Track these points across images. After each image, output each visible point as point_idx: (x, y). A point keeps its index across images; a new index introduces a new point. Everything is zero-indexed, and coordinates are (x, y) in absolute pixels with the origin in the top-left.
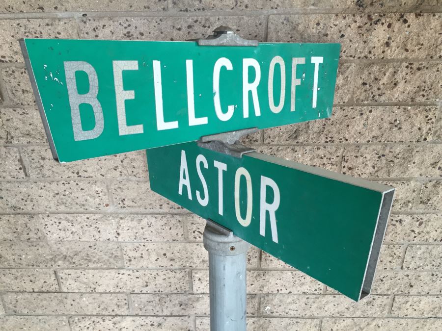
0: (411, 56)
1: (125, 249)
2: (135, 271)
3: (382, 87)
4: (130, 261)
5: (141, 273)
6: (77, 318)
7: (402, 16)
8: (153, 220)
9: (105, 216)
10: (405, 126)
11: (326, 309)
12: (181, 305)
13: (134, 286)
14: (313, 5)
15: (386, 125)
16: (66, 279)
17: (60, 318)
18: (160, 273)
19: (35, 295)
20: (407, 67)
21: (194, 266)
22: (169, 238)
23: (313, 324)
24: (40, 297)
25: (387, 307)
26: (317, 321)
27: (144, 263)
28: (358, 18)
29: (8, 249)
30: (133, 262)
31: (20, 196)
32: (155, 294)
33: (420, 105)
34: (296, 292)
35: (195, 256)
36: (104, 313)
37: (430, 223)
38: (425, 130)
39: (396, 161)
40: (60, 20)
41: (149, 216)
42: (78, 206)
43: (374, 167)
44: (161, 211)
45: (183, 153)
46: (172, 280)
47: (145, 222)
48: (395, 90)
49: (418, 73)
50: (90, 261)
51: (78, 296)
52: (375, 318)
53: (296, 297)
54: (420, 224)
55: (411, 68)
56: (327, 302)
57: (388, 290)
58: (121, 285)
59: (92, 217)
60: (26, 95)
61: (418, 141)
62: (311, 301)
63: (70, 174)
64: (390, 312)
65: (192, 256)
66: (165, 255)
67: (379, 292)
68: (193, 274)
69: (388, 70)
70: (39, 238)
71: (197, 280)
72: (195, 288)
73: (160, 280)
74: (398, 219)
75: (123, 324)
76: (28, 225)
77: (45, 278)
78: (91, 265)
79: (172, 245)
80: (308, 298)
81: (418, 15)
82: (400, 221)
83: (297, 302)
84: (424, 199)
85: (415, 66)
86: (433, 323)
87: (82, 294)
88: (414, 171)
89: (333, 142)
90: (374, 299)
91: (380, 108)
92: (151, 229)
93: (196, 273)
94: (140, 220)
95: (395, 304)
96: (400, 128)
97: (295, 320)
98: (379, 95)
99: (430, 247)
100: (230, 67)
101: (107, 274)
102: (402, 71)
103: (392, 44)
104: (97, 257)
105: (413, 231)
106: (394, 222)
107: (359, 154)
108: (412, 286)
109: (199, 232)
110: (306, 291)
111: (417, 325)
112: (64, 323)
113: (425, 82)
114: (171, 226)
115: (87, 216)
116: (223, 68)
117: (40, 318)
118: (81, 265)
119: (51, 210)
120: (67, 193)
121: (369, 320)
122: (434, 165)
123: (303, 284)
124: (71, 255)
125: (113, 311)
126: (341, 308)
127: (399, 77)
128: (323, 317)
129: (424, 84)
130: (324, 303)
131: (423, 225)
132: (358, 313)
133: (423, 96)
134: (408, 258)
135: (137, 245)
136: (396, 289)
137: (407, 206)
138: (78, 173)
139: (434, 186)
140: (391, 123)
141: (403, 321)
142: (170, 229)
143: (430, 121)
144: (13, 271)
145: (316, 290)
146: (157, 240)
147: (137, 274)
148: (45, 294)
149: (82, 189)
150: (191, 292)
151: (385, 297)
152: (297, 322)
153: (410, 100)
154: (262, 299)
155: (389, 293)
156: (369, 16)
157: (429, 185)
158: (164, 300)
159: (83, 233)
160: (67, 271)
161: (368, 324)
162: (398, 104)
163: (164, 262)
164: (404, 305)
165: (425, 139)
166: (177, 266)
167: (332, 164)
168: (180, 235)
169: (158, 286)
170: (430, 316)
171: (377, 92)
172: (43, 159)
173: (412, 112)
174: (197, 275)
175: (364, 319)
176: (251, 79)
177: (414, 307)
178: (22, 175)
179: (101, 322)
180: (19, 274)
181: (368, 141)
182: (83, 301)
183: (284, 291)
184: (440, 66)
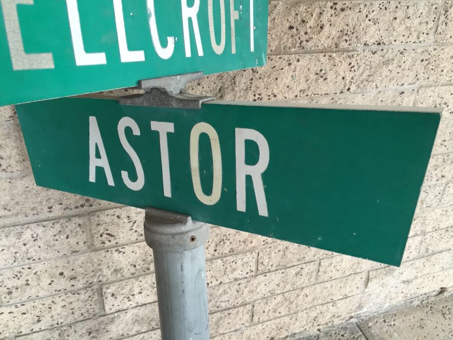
2: (19, 305)
3: (309, 31)
4: (10, 293)
5: (28, 306)
8: (40, 230)
10: (331, 76)
11: (258, 291)
12: (90, 333)
13: (20, 326)
15: (313, 76)
18: (57, 299)
20: (331, 8)
21: (104, 280)
22: (66, 251)
23: (245, 311)
25: (314, 274)
26: (249, 307)
27: (32, 292)
30: (14, 294)
32: (52, 328)
33: (344, 51)
34: (227, 281)
35: (104, 267)
38: (348, 79)
41: (32, 226)
44: (51, 215)
45: (93, 121)
46: (75, 305)
47: (27, 235)
48: (321, 34)
49: (342, 14)
53: (227, 286)
55: (335, 9)
56: (259, 283)
57: (314, 256)
61: (341, 92)
62: (242, 286)
64: (317, 278)
65: (100, 267)
66: (61, 274)
67: (307, 260)
68: (104, 290)
69: (314, 10)
71: (109, 296)
72: (107, 308)
73: (57, 309)
79: (71, 259)
80: (239, 284)
83: (229, 291)
85: (339, 7)
86: (354, 279)
89: (261, 99)
90: (302, 269)
91: (308, 56)
92: (39, 243)
93: (107, 288)
94: (20, 234)
95: (321, 269)
96: (325, 79)
97: (226, 313)
98: (307, 41)
102: (327, 12)
109: (108, 234)
110: (238, 276)
111: (340, 285)
113: (347, 25)
114: (69, 233)
121: (297, 292)
123: (234, 270)
126: (272, 286)
127: (325, 19)
128: (255, 301)
129: (346, 27)
130: (255, 285)
132: (289, 287)
133: (346, 41)
135: (18, 269)
140: (317, 74)
141: (328, 285)
142: (67, 237)
143: (353, 69)
145: (247, 273)
146: (48, 256)
147: (23, 309)
150: (103, 313)
151: (312, 263)
152: (229, 314)
153: (334, 46)
155: (316, 258)
158: (66, 333)
161: (298, 296)
162: (324, 51)
163: (63, 284)
164: (329, 268)
165: (349, 89)
166: (80, 284)
168: (81, 244)
169: (56, 317)
170: (350, 273)
171: (304, 38)
173: (337, 60)
174: (109, 291)
175: (294, 292)
177: (337, 268)
181: (296, 96)
183: (215, 283)
184: (362, 6)
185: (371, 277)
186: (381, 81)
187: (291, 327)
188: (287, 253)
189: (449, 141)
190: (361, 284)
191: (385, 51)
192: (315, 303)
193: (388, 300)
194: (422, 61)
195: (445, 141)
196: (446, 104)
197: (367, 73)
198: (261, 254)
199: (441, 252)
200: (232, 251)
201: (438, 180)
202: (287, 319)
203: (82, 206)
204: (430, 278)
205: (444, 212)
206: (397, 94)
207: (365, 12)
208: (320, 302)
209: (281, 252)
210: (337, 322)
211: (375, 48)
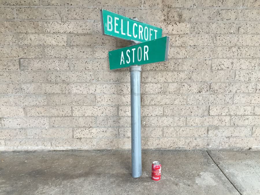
0: (179, 33)
1: (97, 97)
3: (173, 42)
4: (98, 102)
6: (76, 129)
7: (175, 23)
8: (107, 85)
9: (92, 84)
10: (181, 53)
11: (164, 122)
12: (114, 122)
13: (98, 114)
14: (153, 20)
15: (175, 53)
16: (75, 111)
17: (70, 129)
18: (108, 108)
19: (62, 118)
20: (179, 36)
21: (119, 104)
22: (112, 93)
23: (160, 129)
24: (64, 119)
25: (185, 121)
27: (103, 103)
28: (164, 23)
29: (57, 97)
30: (99, 103)
31: (66, 76)
32: (105, 117)
33: (184, 47)
34: (154, 115)
35: (120, 101)
36: (86, 126)
37: (193, 86)
38: (186, 54)
39: (180, 64)
40: (88, 22)
42: (84, 80)
43: (174, 67)
44: (110, 82)
45: (122, 52)
46: (112, 111)
48: (176, 43)
49: (182, 38)
50: (84, 103)
51: (78, 118)
52: (181, 127)
53: (154, 117)
54: (190, 87)
56: (164, 120)
57: (184, 114)
58: (94, 113)
59: (88, 84)
60: (75, 43)
62: (159, 119)
63: (83, 69)
64: (186, 124)
66: (110, 100)
68: (119, 107)
69: (174, 37)
70: (69, 92)
71: (120, 110)
72: (119, 114)
73: (107, 111)
74: (183, 85)
75: (93, 131)
76: (66, 88)
77: (67, 110)
78: (85, 104)
79: (113, 95)
80: (158, 118)
81: (179, 23)
82: (184, 85)
83: (154, 120)
84: (190, 77)
85: (181, 36)
87: (79, 117)
88: (185, 68)
90: (180, 118)
91: (173, 48)
92: (106, 89)
94: (103, 86)
95: (187, 120)
96: (179, 54)
99: (195, 95)
100: (137, 26)
101: (89, 108)
103: (174, 30)
104: (87, 101)
105: (188, 89)
106: (182, 86)
107: (169, 62)
108: (192, 112)
109: (122, 90)
110: (157, 114)
111: (196, 130)
112: (71, 131)
114: (113, 87)
115: (86, 84)
116: (135, 26)
117: (62, 129)
118: (81, 104)
119: (75, 81)
120: (81, 75)
121: (179, 128)
122: (191, 66)
123: (156, 111)
124: (78, 101)
125: (89, 125)
126: (169, 123)
127: (177, 39)
128: (164, 127)
129: (184, 41)
130: (163, 120)
131: (191, 87)
132: (175, 125)
133: (184, 45)
134: (188, 100)
135: (101, 96)
136: (187, 114)
137: (185, 80)
138: (85, 68)
139: (192, 73)
140: (177, 53)
141: (191, 128)
142: (112, 89)
143: (187, 52)
144: (57, 107)
145: (160, 114)
146: (108, 93)
147: (100, 108)
148: (66, 117)
149: (86, 74)
150: (118, 116)
151: (184, 117)
152: (155, 129)
153: (181, 46)
154: (142, 119)
156: (167, 23)
157: (190, 73)
159: (84, 91)
160: (76, 107)
161: (179, 130)
162: (178, 47)
163: (109, 103)
164: (190, 121)
165: (186, 57)
166: (114, 104)
167: (162, 66)
168: (115, 91)
169: (107, 113)
171: (172, 43)
172: (75, 64)
173: (182, 49)
176: (141, 30)
177: (194, 121)
178: (68, 69)
179: (85, 130)
180: (58, 108)
182: (80, 120)
183: (150, 115)
184: (187, 36)
185: (209, 129)
186: (198, 56)
187: (178, 143)
188: (174, 110)
189: (229, 78)
190: (206, 132)
191: (197, 48)
192: (187, 136)
193: (221, 145)
194: (211, 51)
195: (228, 78)
196: (223, 64)
197: (193, 54)
198: (165, 108)
199: (242, 126)
200: (155, 104)
201: (229, 93)
202: (176, 139)
203: (117, 81)
204: (240, 139)
205: (237, 107)
206: (204, 60)
207: (188, 37)
208: (189, 135)
209: (172, 110)
210: (198, 148)
211: (194, 47)
